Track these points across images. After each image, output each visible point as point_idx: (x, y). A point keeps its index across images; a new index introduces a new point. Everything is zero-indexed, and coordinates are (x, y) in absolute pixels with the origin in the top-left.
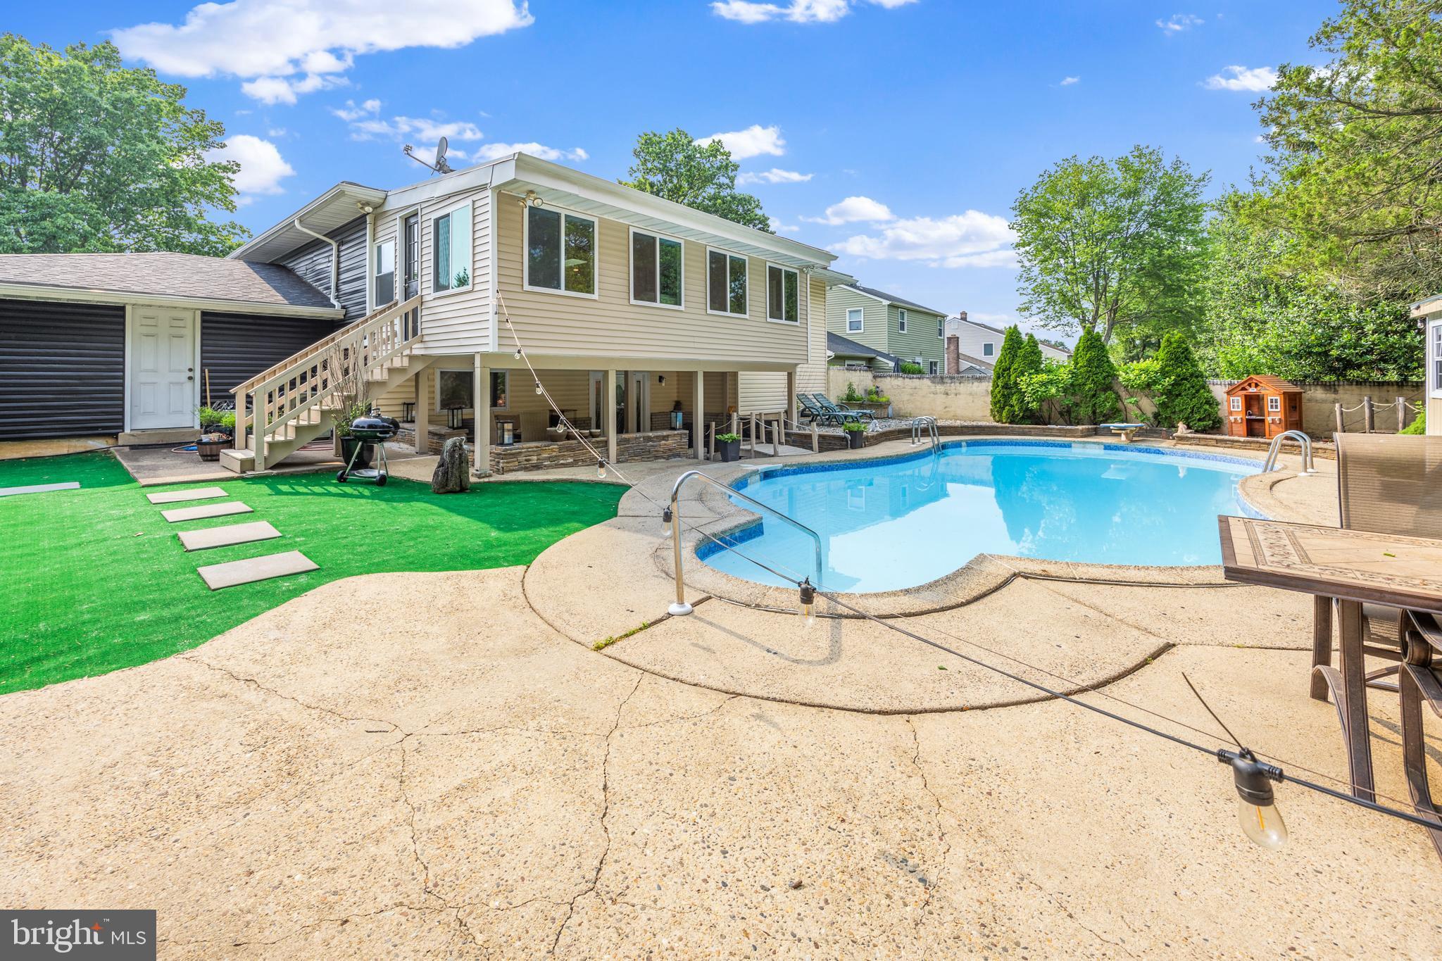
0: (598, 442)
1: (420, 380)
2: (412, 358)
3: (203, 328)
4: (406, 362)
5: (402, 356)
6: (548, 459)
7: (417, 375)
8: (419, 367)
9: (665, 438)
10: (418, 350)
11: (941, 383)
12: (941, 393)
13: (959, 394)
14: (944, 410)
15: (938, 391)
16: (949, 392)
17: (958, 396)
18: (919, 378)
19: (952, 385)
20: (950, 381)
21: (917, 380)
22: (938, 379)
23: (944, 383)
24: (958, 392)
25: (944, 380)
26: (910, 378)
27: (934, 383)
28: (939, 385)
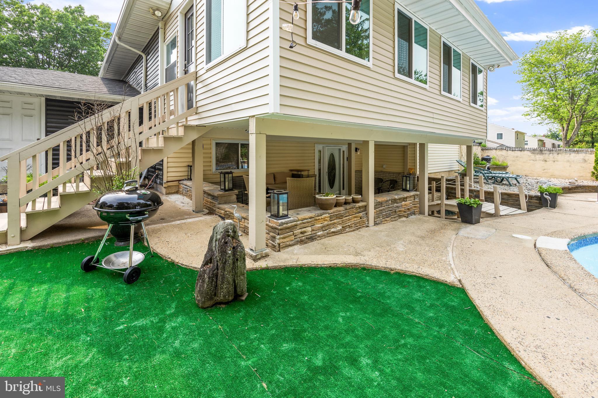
0: (360, 207)
1: (196, 147)
2: (187, 128)
3: (47, 110)
4: (181, 132)
5: (178, 126)
6: (322, 228)
7: (194, 142)
8: (194, 136)
9: (405, 199)
10: (193, 121)
11: (540, 154)
12: (540, 160)
13: (557, 161)
14: (543, 171)
15: (538, 159)
16: (548, 160)
17: (556, 162)
18: (521, 151)
19: (551, 155)
20: (548, 153)
21: (519, 152)
22: (538, 151)
23: (543, 154)
24: (556, 159)
25: (544, 152)
26: (513, 151)
27: (534, 154)
28: (539, 155)
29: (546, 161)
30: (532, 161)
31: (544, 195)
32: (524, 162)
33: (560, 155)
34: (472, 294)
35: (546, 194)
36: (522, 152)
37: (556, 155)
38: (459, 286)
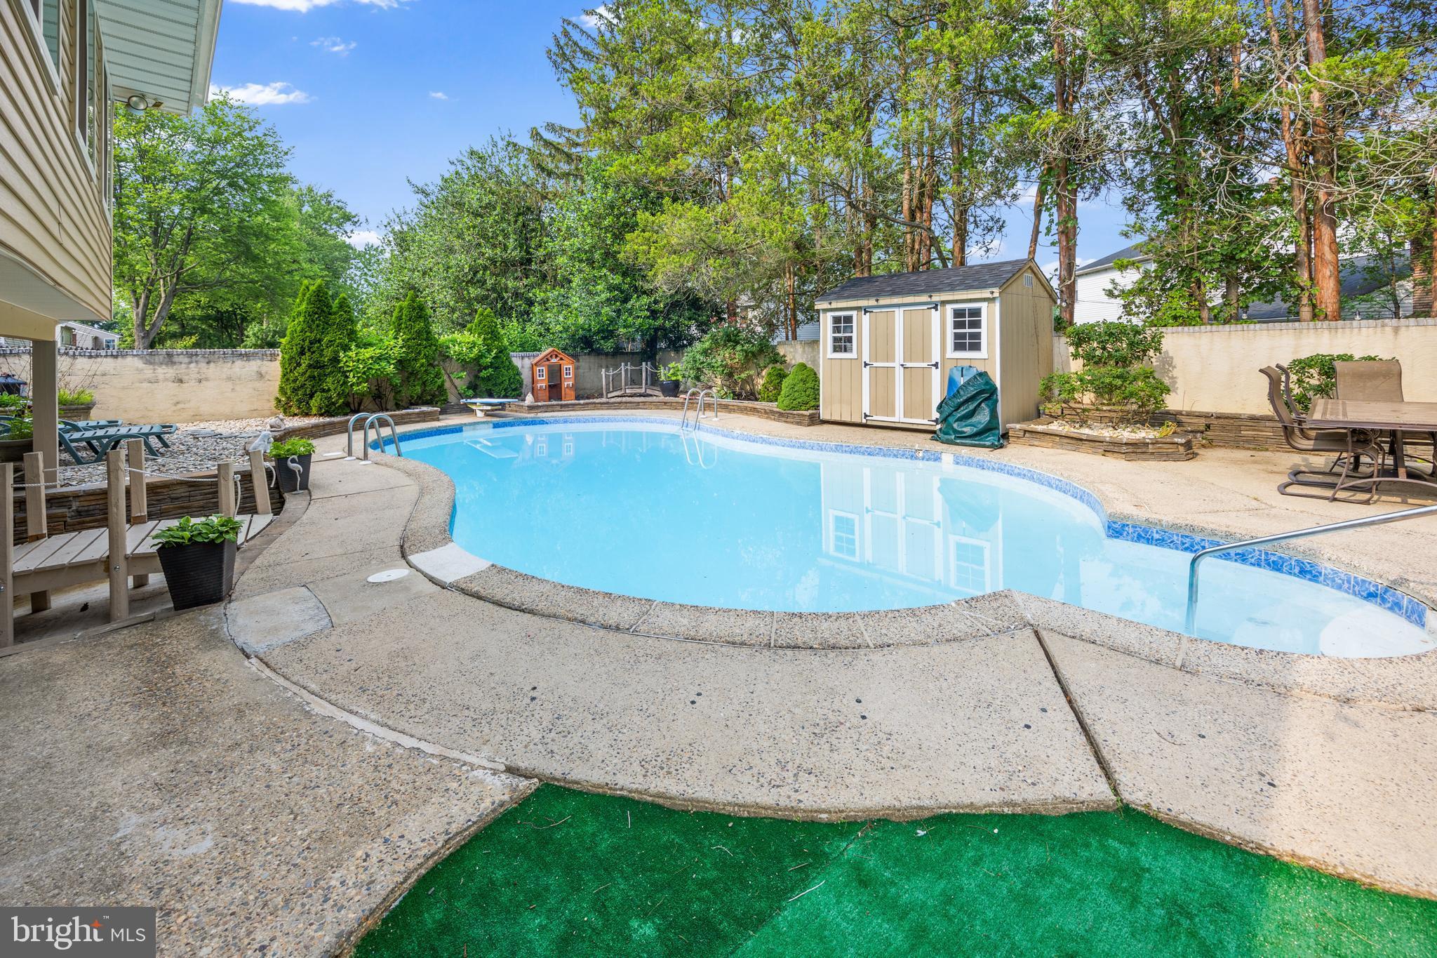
11: (167, 364)
12: (166, 380)
13: (207, 379)
14: (175, 408)
15: (161, 377)
16: (185, 378)
17: (204, 382)
18: (116, 357)
19: (192, 365)
20: (187, 360)
21: (110, 360)
22: (161, 357)
23: (173, 363)
24: (204, 376)
25: (176, 359)
26: (91, 357)
27: (151, 363)
28: (164, 367)
29: (181, 381)
30: (145, 385)
31: (289, 463)
32: (124, 388)
33: (212, 365)
34: (588, 774)
35: (293, 461)
36: (120, 359)
37: (204, 365)
38: (534, 788)
